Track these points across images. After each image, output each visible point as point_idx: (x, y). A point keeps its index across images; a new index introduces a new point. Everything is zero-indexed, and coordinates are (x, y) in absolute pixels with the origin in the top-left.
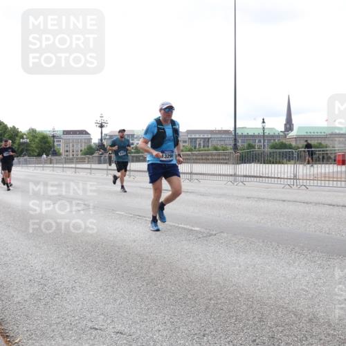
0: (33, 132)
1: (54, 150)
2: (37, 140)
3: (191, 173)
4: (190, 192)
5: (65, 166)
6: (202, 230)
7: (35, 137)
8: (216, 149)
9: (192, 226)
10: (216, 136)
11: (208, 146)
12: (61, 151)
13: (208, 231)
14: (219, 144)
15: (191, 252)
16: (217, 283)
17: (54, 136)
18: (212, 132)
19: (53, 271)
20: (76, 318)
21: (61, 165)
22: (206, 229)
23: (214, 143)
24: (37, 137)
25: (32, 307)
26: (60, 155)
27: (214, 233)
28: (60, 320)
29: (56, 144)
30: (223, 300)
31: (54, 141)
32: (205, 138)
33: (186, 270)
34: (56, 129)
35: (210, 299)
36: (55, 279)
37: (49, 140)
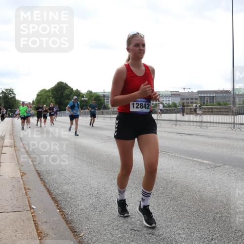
0: (90, 93)
1: (105, 106)
2: (93, 99)
3: (201, 122)
4: (201, 135)
5: (112, 116)
6: (210, 163)
7: (91, 96)
8: (219, 104)
9: (203, 160)
10: (219, 95)
11: (213, 102)
12: (109, 106)
13: (214, 163)
14: (221, 101)
15: (202, 179)
16: (222, 201)
17: (104, 96)
18: (216, 92)
19: (105, 188)
20: (121, 222)
21: (109, 116)
22: (213, 162)
23: (218, 100)
24: (92, 97)
25: (91, 213)
26: (109, 109)
27: (219, 165)
28: (110, 222)
29: (105, 101)
30: (226, 214)
31: (104, 99)
32: (211, 97)
33: (199, 191)
34: (106, 91)
35: (217, 213)
36: (106, 194)
37: (101, 98)
